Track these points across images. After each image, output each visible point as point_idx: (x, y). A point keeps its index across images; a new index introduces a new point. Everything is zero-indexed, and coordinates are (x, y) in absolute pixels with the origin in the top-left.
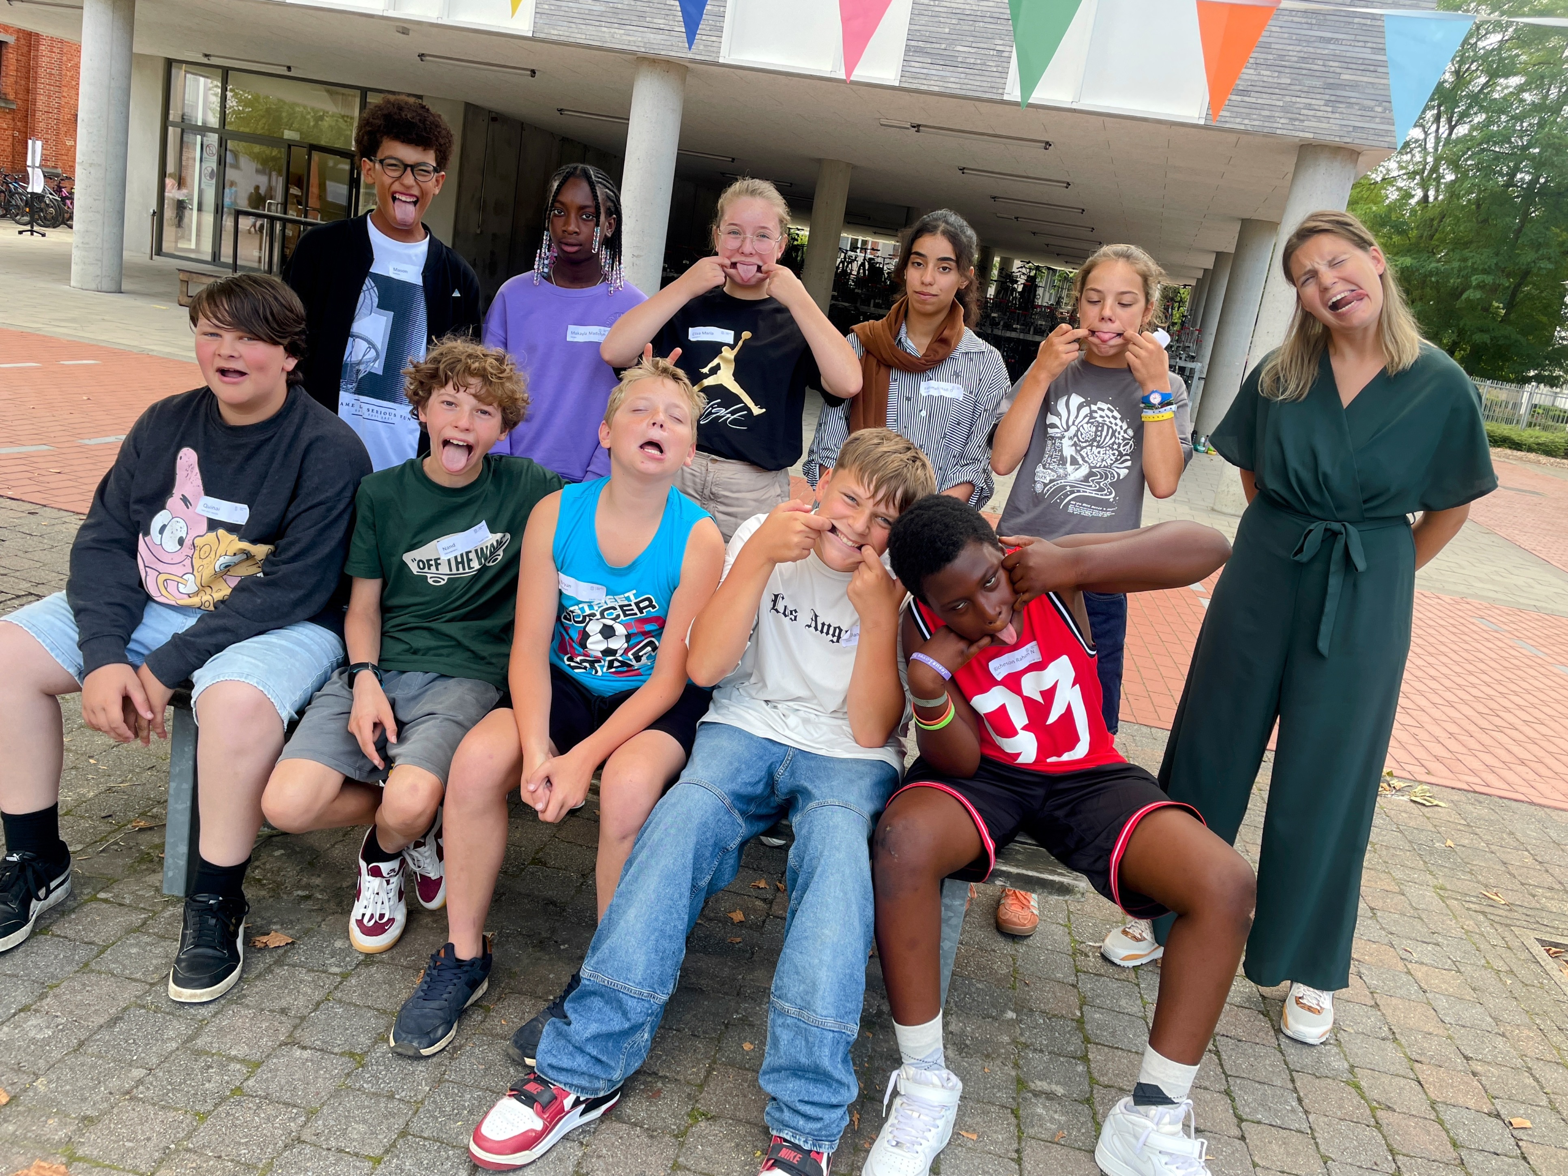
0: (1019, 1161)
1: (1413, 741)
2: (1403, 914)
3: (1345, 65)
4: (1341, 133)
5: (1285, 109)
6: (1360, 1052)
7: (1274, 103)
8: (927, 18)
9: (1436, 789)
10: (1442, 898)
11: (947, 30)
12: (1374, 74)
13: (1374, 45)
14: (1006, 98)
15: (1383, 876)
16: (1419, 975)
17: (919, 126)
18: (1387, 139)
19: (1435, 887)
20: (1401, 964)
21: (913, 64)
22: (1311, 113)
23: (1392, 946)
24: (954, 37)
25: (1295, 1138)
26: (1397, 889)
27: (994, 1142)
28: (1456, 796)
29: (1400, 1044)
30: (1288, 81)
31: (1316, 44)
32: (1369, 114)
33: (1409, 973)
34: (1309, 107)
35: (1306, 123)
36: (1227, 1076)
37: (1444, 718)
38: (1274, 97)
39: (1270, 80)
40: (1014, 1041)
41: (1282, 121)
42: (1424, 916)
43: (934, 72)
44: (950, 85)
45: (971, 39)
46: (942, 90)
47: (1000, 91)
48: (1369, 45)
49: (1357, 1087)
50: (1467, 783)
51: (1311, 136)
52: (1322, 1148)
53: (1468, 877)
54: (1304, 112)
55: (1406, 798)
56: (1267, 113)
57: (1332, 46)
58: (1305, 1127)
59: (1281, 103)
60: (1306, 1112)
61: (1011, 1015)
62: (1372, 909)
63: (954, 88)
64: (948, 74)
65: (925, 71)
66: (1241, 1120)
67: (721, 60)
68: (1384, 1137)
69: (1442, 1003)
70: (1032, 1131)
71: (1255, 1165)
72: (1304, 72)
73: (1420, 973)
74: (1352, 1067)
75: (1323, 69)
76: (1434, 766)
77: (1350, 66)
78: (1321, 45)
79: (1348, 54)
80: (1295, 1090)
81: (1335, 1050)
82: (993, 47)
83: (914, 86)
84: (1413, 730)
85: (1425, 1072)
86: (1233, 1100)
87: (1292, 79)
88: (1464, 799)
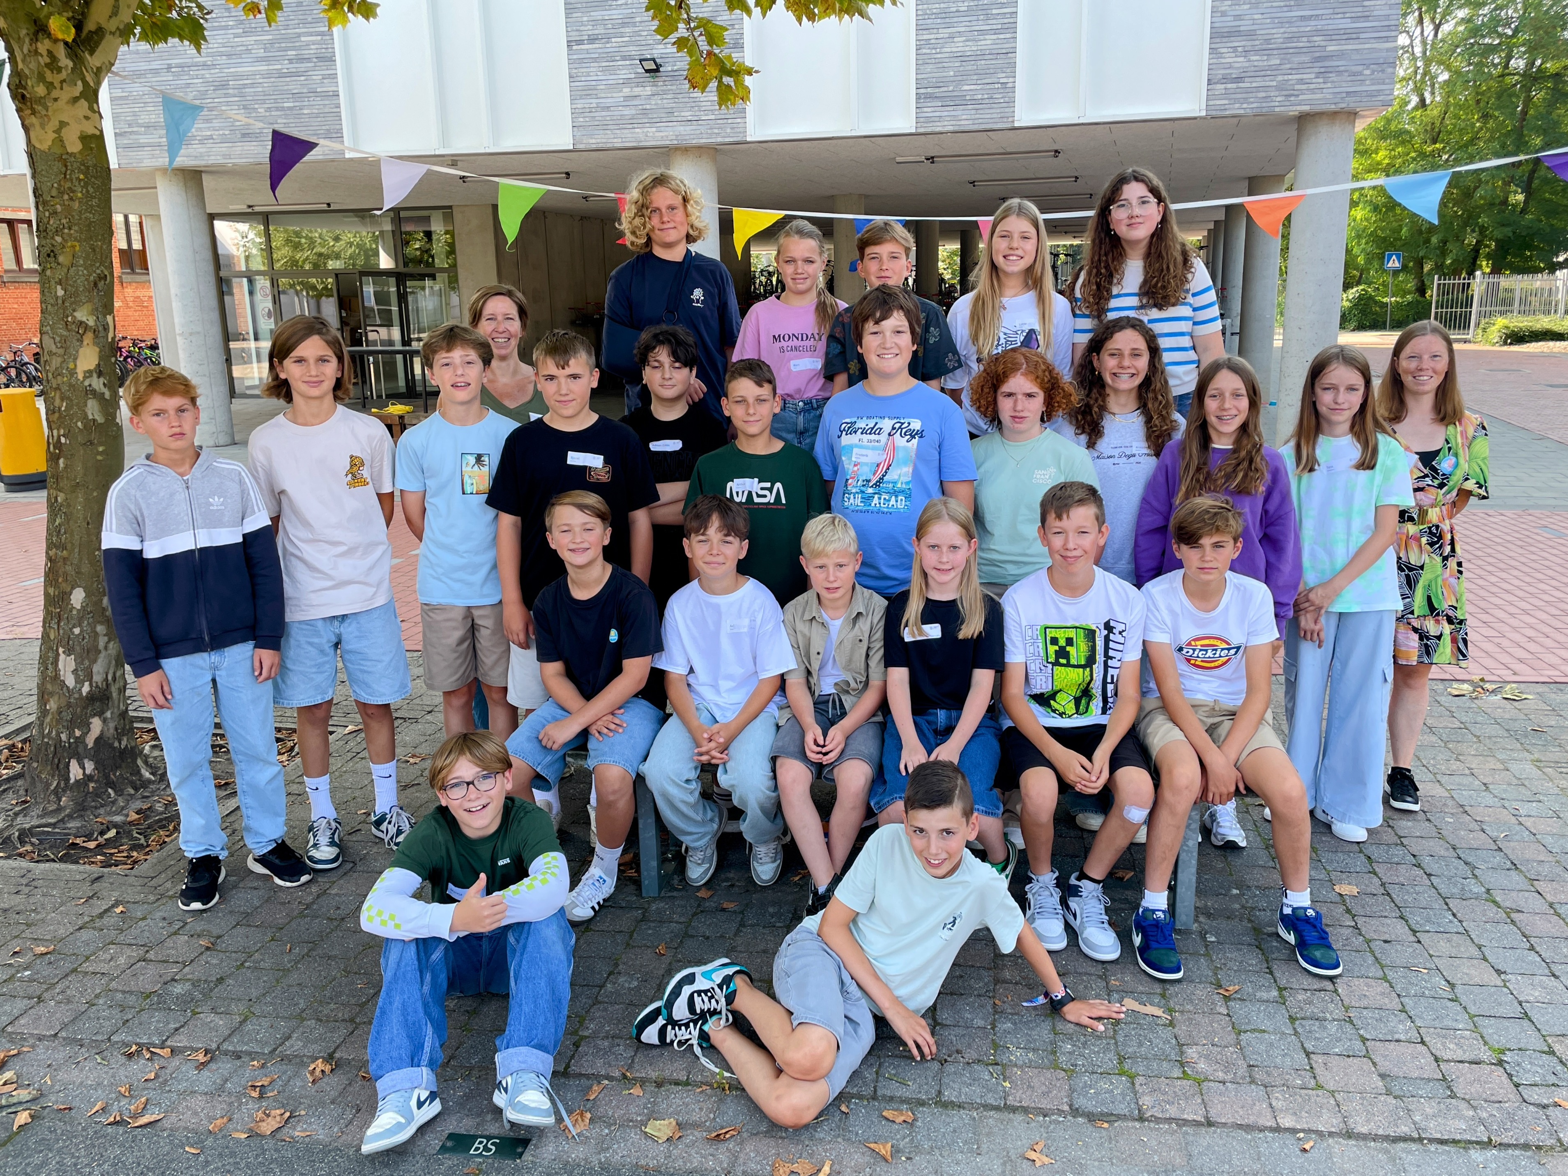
0: (1271, 973)
1: (1499, 650)
2: (1510, 784)
3: (1328, 38)
4: (1336, 100)
5: (1278, 88)
6: (1492, 880)
7: (1268, 84)
8: (931, 66)
9: (1522, 685)
10: (1539, 768)
11: (952, 73)
12: (1357, 41)
13: (1353, 15)
14: (1017, 125)
15: (1489, 759)
16: (1528, 824)
17: (933, 158)
18: (1381, 98)
19: (1532, 761)
20: (1513, 818)
21: (925, 110)
22: (1304, 87)
23: (1505, 807)
24: (960, 78)
25: (1455, 937)
26: (1502, 767)
27: (1252, 965)
28: (1540, 688)
29: (1521, 871)
30: (1278, 62)
31: (1299, 24)
32: (1359, 78)
33: (1520, 824)
34: (1301, 82)
35: (1301, 97)
36: (1399, 908)
37: (1522, 625)
38: (1267, 78)
39: (1260, 64)
40: (1243, 907)
41: (1279, 99)
42: (1526, 783)
43: (946, 114)
44: (962, 123)
45: (975, 77)
46: (956, 128)
47: (1010, 119)
48: (1348, 15)
49: (1495, 902)
50: (1549, 677)
51: (1306, 108)
52: (1476, 941)
53: (1558, 749)
54: (1297, 87)
55: (1499, 697)
56: (1263, 94)
57: (1313, 23)
58: (1461, 930)
59: (1274, 83)
60: (1460, 921)
61: (1235, 892)
62: (1485, 784)
63: (966, 124)
64: (959, 113)
65: (937, 114)
66: (1414, 932)
67: (748, 139)
68: (1519, 929)
69: (1548, 840)
70: (1274, 956)
71: (1431, 956)
72: (1291, 51)
73: (1528, 822)
74: (1488, 890)
75: (1308, 45)
76: (1518, 667)
77: (1334, 37)
78: (1303, 24)
79: (1330, 27)
80: (1449, 909)
81: (1473, 881)
82: (996, 80)
83: (929, 130)
84: (1496, 640)
85: (1541, 886)
86: (1407, 921)
87: (1282, 59)
88: (1547, 690)
